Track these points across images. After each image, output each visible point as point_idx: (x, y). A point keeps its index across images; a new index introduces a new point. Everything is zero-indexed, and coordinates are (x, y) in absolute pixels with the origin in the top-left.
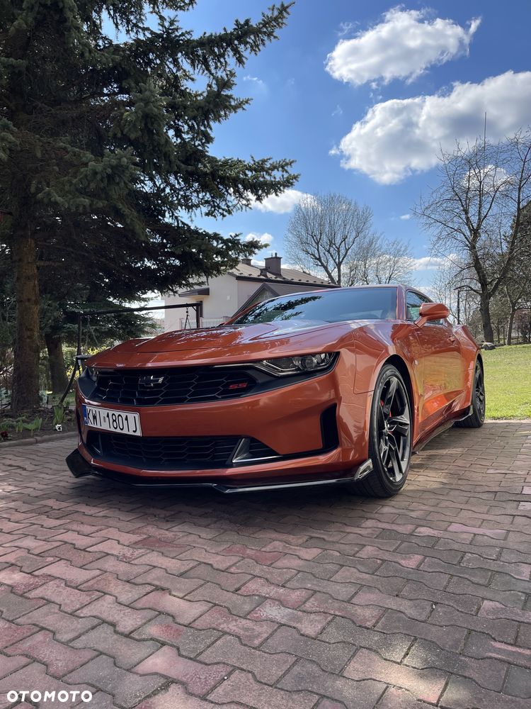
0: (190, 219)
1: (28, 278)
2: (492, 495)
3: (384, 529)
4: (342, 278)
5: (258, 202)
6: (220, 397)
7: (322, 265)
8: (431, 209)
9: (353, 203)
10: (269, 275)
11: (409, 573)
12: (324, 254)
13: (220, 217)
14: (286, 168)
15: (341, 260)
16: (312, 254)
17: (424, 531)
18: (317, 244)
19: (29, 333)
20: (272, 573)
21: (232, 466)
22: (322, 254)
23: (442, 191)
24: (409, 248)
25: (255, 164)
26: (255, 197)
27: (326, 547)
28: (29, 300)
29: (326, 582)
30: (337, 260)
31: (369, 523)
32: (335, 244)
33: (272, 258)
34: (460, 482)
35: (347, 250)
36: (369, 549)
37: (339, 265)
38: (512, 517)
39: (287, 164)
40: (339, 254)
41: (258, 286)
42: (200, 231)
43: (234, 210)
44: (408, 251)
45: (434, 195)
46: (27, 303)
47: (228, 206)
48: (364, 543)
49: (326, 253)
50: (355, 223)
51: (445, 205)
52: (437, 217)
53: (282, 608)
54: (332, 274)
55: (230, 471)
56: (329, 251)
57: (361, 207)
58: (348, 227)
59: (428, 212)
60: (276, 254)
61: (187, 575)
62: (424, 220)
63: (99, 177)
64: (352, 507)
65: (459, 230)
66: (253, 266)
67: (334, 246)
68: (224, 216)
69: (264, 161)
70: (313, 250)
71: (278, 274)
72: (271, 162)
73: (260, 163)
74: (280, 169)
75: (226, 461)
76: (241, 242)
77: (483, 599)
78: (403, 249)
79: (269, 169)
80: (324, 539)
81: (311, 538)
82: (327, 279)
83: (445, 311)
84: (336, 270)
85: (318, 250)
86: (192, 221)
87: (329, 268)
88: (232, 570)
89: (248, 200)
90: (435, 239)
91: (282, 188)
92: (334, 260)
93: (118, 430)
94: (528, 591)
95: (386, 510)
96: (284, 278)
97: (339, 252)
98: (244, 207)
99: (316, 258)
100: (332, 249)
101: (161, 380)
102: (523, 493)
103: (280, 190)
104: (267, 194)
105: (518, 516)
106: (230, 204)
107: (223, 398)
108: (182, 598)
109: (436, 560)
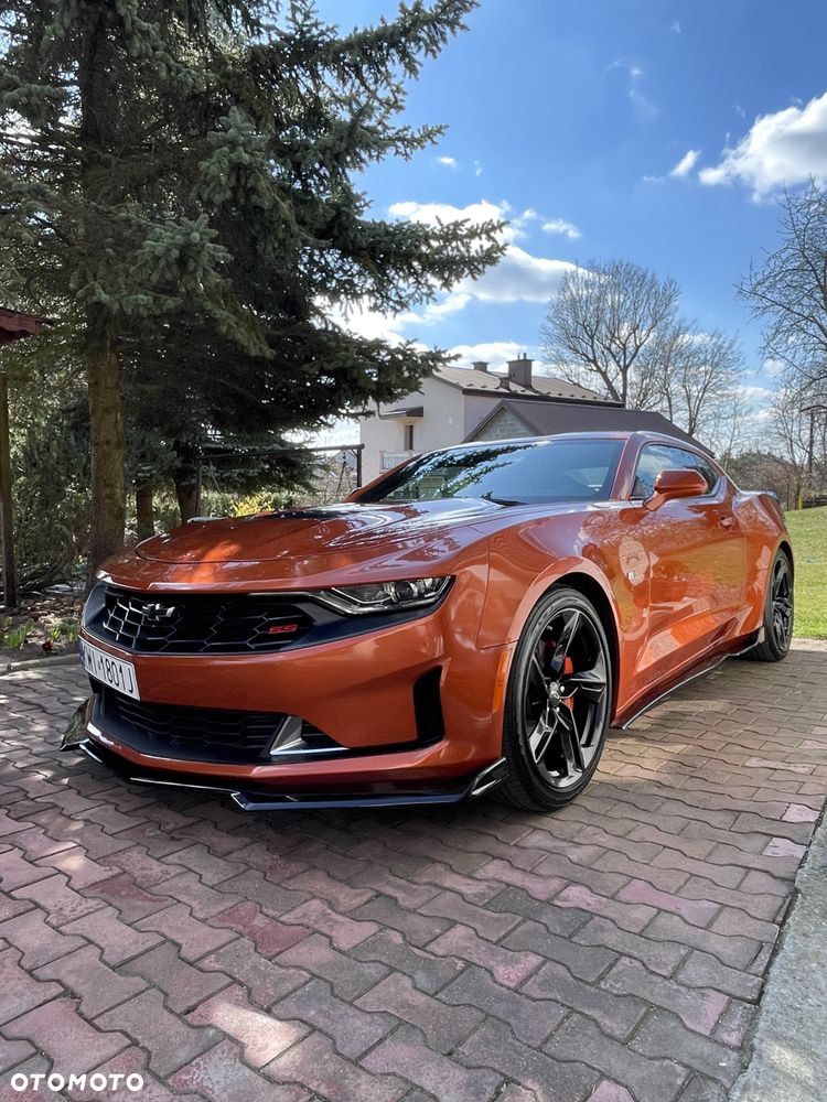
0: (344, 318)
1: (107, 410)
2: (727, 818)
3: (508, 885)
4: (628, 390)
5: (445, 290)
6: (252, 646)
7: (599, 370)
8: (767, 284)
9: (649, 276)
10: (514, 387)
11: (499, 999)
12: (603, 353)
13: (390, 314)
14: (492, 234)
15: (627, 362)
16: (584, 354)
17: (577, 896)
18: (592, 337)
19: (108, 490)
20: (265, 976)
21: (268, 761)
22: (598, 354)
23: (784, 256)
24: (736, 344)
25: (442, 230)
26: (441, 282)
27: (389, 922)
28: (108, 443)
29: (344, 1006)
30: (622, 363)
31: (493, 869)
32: (619, 338)
33: (519, 361)
34: (690, 784)
35: (638, 348)
36: (460, 931)
37: (624, 370)
38: (744, 871)
39: (494, 228)
40: (625, 353)
41: (497, 401)
42: (355, 337)
43: (411, 302)
44: (734, 349)
45: (772, 263)
46: (105, 447)
47: (400, 297)
48: (456, 917)
49: (606, 352)
50: (652, 306)
51: (789, 278)
52: (776, 297)
53: (239, 1064)
54: (614, 384)
55: (258, 771)
56: (609, 349)
57: (661, 280)
58: (640, 311)
59: (761, 290)
60: (525, 355)
61: (127, 967)
62: (755, 301)
63: (162, 263)
64: (481, 829)
65: (810, 319)
66: (490, 373)
67: (618, 342)
68: (396, 311)
69: (457, 225)
70: (585, 346)
71: (529, 387)
72: (468, 225)
73: (452, 227)
74: (484, 236)
75: (262, 749)
76: (416, 352)
77: (603, 1076)
78: (726, 345)
79: (466, 236)
80: (395, 900)
81: (379, 895)
82: (604, 392)
83: (698, 485)
84: (620, 377)
85: (592, 347)
86: (347, 320)
87: (609, 375)
88: (208, 963)
89: (430, 287)
90: (771, 332)
91: (480, 267)
92: (618, 362)
94: (696, 1064)
95: (536, 840)
96: (536, 392)
97: (624, 350)
98: (424, 298)
99: (589, 360)
100: (613, 346)
101: (171, 610)
102: (784, 819)
103: (479, 270)
104: (458, 277)
105: (756, 870)
106: (403, 294)
107: (257, 649)
108: (90, 1021)
109: (561, 971)
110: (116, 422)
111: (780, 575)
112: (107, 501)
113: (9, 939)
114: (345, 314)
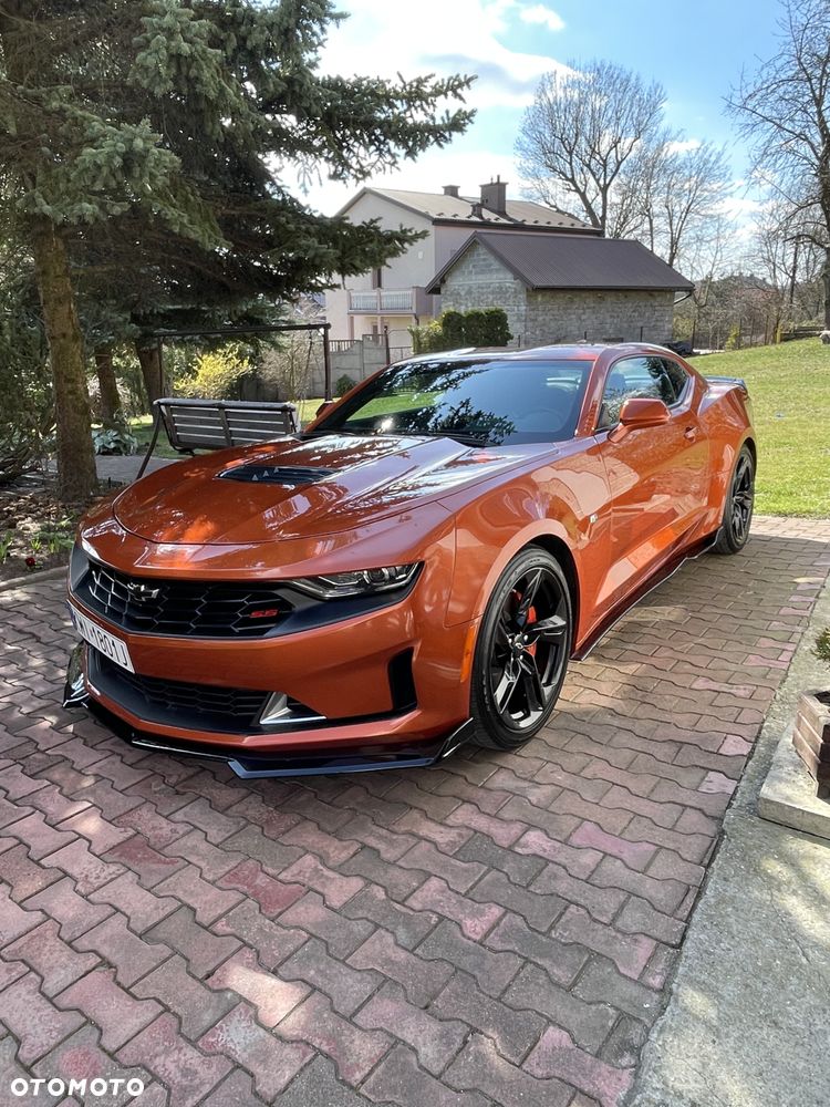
0: (302, 189)
1: (59, 301)
2: (669, 750)
3: (476, 832)
4: (608, 211)
5: (409, 158)
6: (237, 630)
7: (577, 190)
8: (757, 97)
9: (633, 81)
10: (487, 214)
11: (467, 952)
12: (582, 170)
14: (459, 91)
15: (607, 182)
16: (561, 172)
17: (535, 841)
18: (570, 153)
19: (70, 386)
20: (269, 937)
21: (259, 730)
22: (577, 170)
23: (779, 64)
24: (724, 158)
25: (404, 87)
26: (405, 151)
27: (372, 876)
28: (64, 335)
29: (338, 965)
30: (602, 182)
31: (463, 815)
32: (599, 154)
33: (492, 184)
34: (642, 711)
35: (619, 163)
36: (434, 883)
37: (604, 190)
38: (680, 808)
39: (461, 85)
40: (605, 170)
41: (468, 233)
43: (373, 171)
44: (721, 163)
45: (764, 74)
46: (62, 341)
47: (361, 166)
48: (430, 869)
49: (585, 168)
50: (635, 115)
51: (781, 91)
52: (767, 112)
53: (254, 1026)
54: (593, 206)
56: (588, 166)
57: (646, 84)
58: (622, 122)
59: (751, 104)
60: (498, 177)
62: (743, 118)
64: (452, 770)
65: (801, 136)
66: (461, 199)
67: (598, 157)
68: (358, 179)
69: (420, 82)
70: (562, 164)
71: (503, 214)
72: (432, 82)
73: (415, 84)
74: (450, 93)
76: (381, 230)
77: (550, 1021)
78: (713, 159)
79: (431, 95)
80: (378, 851)
81: (364, 846)
82: (582, 216)
84: (600, 199)
85: (570, 164)
86: (306, 191)
87: (588, 195)
88: (221, 927)
89: (393, 156)
90: (757, 154)
91: (447, 134)
92: (598, 181)
93: (106, 654)
94: (625, 1007)
95: (501, 780)
96: (511, 220)
97: (605, 166)
98: (388, 166)
99: (567, 179)
100: (593, 161)
101: (155, 592)
102: (721, 752)
103: (445, 138)
104: (423, 146)
105: (691, 807)
106: (364, 163)
107: (242, 633)
108: (127, 990)
109: (519, 921)
110: (70, 312)
111: (743, 470)
112: (70, 397)
113: (46, 910)
114: (303, 185)
